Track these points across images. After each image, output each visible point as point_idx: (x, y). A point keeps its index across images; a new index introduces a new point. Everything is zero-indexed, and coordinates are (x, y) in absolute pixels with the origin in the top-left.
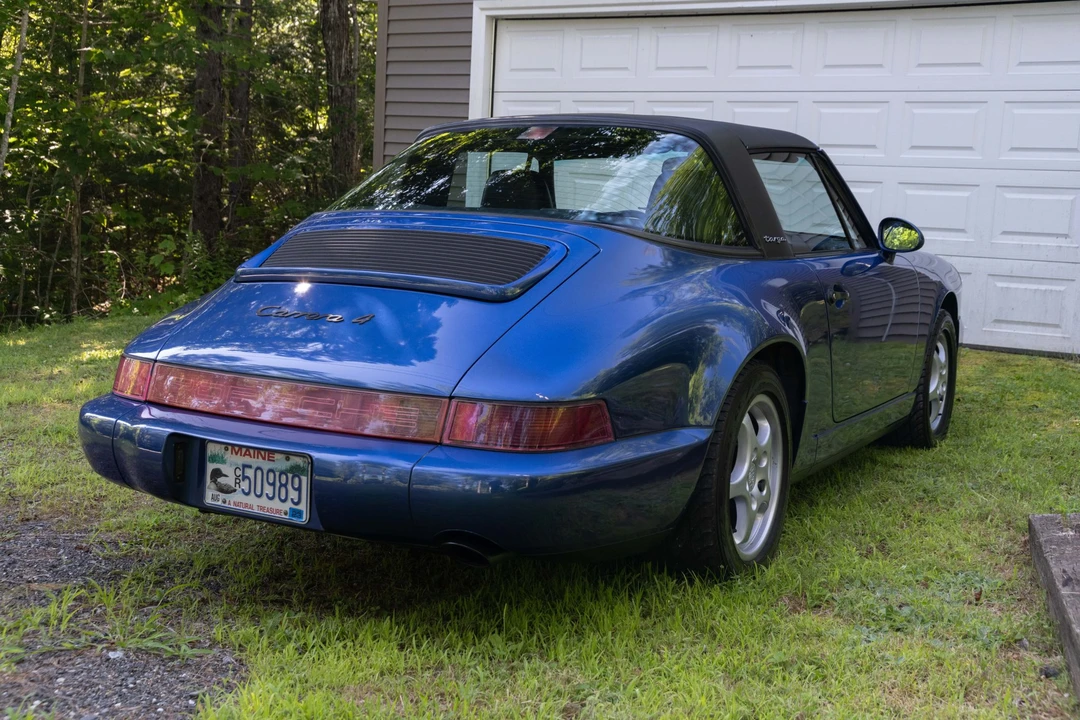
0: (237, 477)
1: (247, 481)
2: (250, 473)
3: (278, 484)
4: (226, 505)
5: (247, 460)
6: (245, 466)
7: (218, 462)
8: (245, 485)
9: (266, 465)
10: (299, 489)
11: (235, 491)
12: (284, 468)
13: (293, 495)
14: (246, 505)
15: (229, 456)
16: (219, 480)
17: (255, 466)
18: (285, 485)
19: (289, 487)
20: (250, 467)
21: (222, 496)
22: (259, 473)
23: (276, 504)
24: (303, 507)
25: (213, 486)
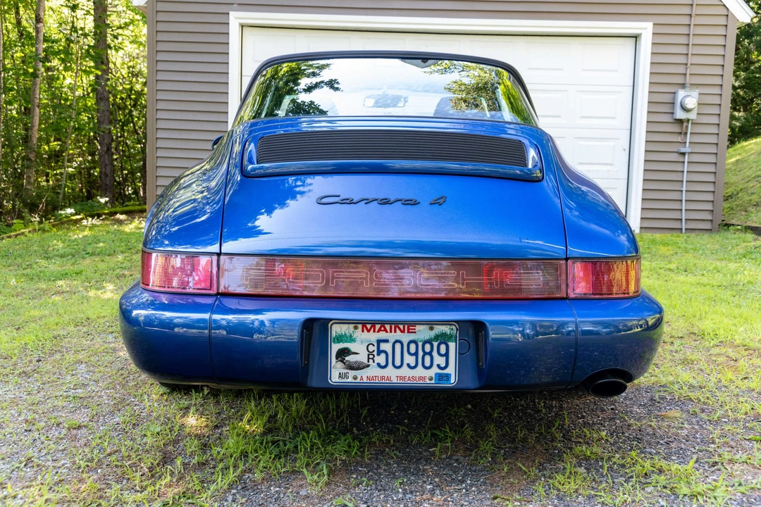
0: (370, 353)
1: (383, 355)
2: (386, 347)
3: (421, 353)
4: (358, 380)
5: (382, 335)
6: (379, 342)
7: (346, 342)
8: (381, 359)
9: (406, 338)
10: (447, 355)
11: (368, 366)
12: (427, 338)
13: (439, 360)
14: (383, 378)
15: (359, 334)
16: (347, 358)
17: (392, 341)
18: (430, 354)
19: (435, 353)
20: (386, 341)
21: (352, 373)
22: (398, 346)
23: (420, 372)
24: (451, 370)
25: (340, 365)
